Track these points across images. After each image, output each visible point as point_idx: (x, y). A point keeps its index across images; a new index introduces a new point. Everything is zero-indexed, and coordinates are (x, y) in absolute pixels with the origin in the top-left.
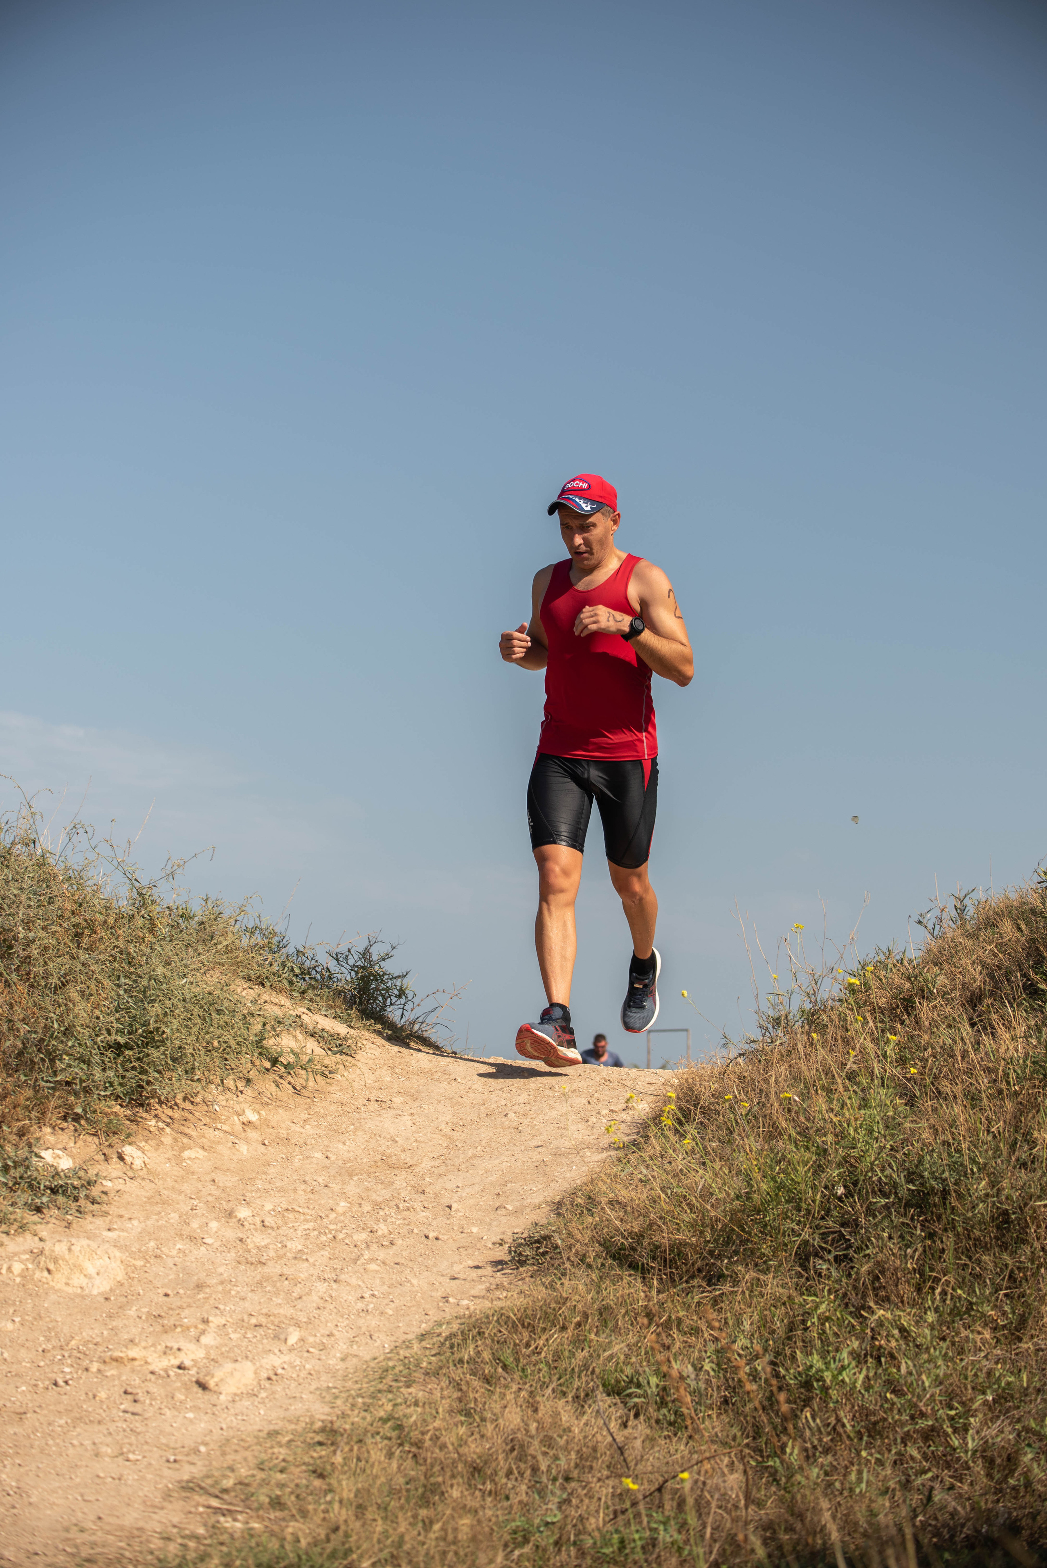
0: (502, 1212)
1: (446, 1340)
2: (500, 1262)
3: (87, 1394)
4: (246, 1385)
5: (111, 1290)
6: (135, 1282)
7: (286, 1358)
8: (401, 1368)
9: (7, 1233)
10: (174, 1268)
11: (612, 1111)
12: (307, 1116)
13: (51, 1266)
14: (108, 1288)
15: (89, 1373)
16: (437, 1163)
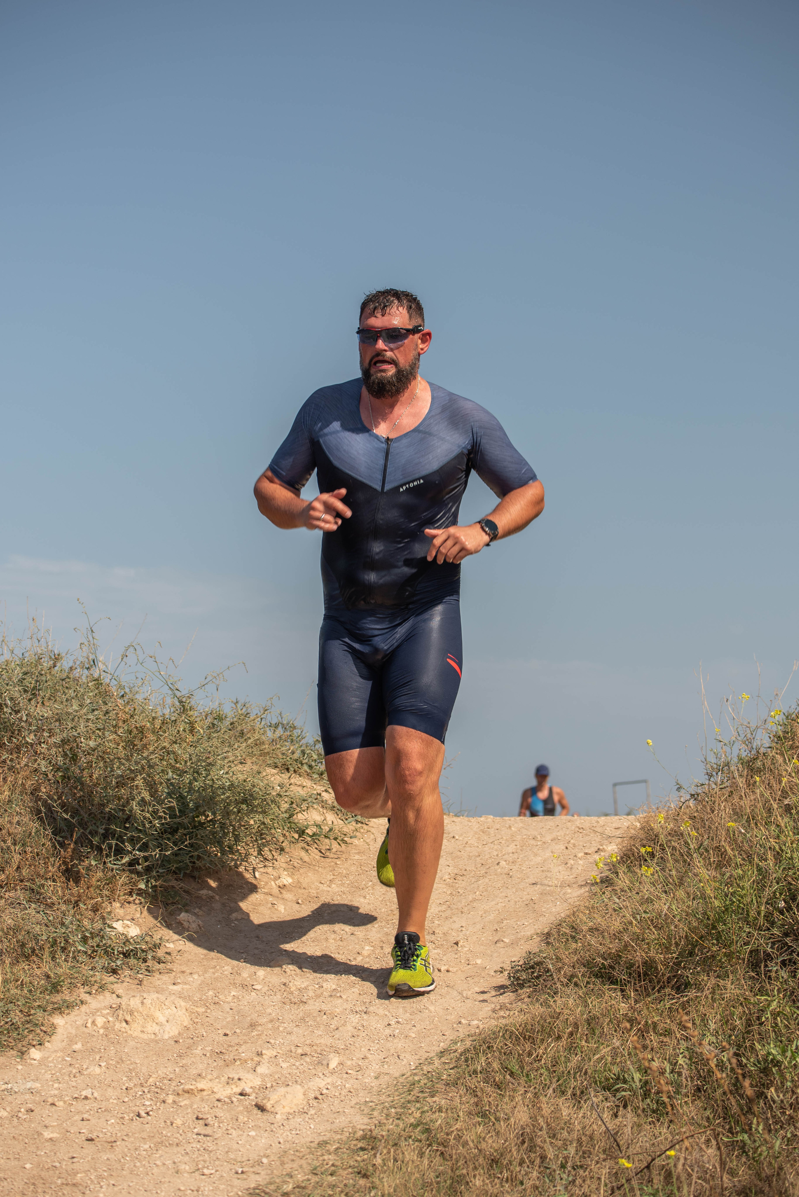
0: (501, 944)
1: (461, 1055)
2: (502, 987)
3: (165, 1122)
4: (297, 1105)
5: (179, 1034)
6: (199, 1026)
7: (329, 1080)
8: (426, 1081)
9: (90, 993)
10: (231, 1011)
11: (586, 854)
12: (332, 877)
13: (128, 1018)
14: (177, 1033)
15: (166, 1104)
16: (443, 908)
